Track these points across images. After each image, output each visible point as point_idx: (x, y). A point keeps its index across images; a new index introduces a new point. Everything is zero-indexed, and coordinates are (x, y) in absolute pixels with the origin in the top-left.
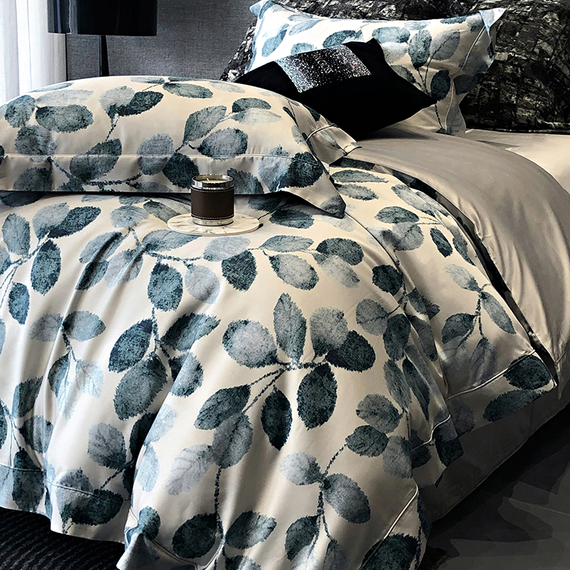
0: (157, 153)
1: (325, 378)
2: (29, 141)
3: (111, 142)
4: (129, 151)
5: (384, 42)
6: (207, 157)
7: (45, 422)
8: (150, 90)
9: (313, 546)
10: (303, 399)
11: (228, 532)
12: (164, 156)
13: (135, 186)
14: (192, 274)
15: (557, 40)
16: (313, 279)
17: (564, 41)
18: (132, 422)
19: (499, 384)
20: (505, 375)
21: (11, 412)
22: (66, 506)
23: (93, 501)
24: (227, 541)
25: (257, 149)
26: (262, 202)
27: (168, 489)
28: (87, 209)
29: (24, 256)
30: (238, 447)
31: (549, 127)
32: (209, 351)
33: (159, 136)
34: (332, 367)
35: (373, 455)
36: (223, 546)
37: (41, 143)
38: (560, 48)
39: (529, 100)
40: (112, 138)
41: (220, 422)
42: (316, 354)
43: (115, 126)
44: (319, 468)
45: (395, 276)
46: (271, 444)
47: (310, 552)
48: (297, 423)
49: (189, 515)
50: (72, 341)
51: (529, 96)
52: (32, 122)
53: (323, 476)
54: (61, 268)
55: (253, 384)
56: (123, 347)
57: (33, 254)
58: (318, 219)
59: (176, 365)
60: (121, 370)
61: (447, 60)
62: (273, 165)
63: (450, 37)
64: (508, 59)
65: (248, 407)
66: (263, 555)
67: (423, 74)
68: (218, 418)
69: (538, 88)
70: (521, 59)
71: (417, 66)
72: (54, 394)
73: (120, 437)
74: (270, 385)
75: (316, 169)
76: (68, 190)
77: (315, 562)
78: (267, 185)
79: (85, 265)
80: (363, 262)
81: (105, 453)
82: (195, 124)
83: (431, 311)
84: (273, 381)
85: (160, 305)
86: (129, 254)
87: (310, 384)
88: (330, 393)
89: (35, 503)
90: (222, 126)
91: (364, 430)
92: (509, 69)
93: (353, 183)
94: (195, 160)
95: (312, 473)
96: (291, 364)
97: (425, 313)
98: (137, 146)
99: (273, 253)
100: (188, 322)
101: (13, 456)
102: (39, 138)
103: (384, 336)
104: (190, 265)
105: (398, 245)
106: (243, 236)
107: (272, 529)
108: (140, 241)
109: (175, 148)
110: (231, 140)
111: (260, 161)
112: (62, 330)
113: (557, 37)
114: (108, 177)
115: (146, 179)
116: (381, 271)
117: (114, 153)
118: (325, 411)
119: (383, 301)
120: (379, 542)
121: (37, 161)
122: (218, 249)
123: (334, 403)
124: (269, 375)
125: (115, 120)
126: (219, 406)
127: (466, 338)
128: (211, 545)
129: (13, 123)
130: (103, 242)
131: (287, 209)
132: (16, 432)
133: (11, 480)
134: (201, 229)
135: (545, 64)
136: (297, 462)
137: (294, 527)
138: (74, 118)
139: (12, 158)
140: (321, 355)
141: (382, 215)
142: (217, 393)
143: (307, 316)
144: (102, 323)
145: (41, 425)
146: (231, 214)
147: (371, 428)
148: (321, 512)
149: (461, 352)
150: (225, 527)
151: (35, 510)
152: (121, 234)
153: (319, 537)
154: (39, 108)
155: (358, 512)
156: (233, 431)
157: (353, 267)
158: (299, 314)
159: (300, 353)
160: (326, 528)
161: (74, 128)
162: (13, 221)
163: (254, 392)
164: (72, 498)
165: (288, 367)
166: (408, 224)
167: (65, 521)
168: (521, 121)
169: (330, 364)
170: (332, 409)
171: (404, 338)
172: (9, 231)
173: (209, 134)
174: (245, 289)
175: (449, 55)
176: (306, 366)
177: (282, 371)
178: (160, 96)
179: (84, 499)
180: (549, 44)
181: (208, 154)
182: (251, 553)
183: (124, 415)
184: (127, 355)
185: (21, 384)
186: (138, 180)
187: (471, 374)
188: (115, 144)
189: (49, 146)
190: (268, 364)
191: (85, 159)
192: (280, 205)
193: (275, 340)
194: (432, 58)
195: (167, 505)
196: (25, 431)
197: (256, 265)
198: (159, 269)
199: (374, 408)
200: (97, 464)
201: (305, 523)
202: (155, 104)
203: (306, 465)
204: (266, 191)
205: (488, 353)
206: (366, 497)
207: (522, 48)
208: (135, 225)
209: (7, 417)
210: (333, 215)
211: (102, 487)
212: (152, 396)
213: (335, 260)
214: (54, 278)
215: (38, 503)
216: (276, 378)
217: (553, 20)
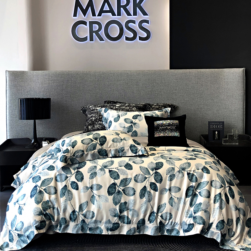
1: (231, 189)
7: (169, 213)
10: (230, 194)
16: (218, 169)
23: (188, 227)
24: (227, 225)
29: (150, 175)
30: (223, 205)
48: (230, 199)
50: (172, 193)
53: (238, 208)
54: (163, 177)
55: (221, 192)
57: (153, 175)
65: (222, 197)
91: (240, 198)
99: (209, 166)
108: (179, 168)
112: (169, 191)
120: (247, 220)
123: (234, 193)
124: (223, 190)
137: (236, 220)
140: (228, 184)
142: (215, 196)
144: (179, 188)
148: (240, 216)
152: (173, 167)
153: (241, 221)
155: (244, 214)
156: (221, 202)
158: (221, 176)
159: (225, 184)
169: (230, 186)
172: (143, 170)
174: (209, 174)
176: (228, 187)
190: (222, 187)
193: (221, 182)
197: (208, 168)
201: (238, 218)
203: (235, 207)
206: (245, 211)
208: (174, 164)
214: (161, 180)
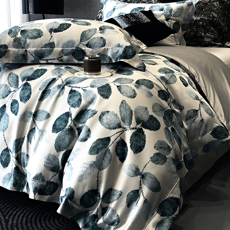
0: (69, 47)
1: (141, 134)
2: (17, 43)
3: (51, 43)
4: (58, 46)
5: (154, 11)
6: (89, 49)
7: (26, 155)
8: (66, 23)
9: (138, 202)
10: (132, 142)
11: (103, 197)
12: (72, 48)
13: (60, 61)
14: (85, 93)
15: (219, 12)
16: (135, 94)
17: (221, 12)
18: (62, 153)
19: (208, 137)
20: (211, 134)
21: (12, 151)
22: (35, 188)
23: (46, 186)
24: (102, 201)
25: (110, 44)
26: (112, 66)
27: (77, 179)
28: (42, 69)
29: (17, 88)
30: (106, 162)
31: (217, 45)
32: (93, 123)
33: (70, 40)
34: (144, 129)
35: (161, 164)
36: (100, 203)
37: (23, 44)
38: (220, 15)
39: (209, 35)
40: (51, 41)
41: (98, 152)
42: (137, 124)
43: (52, 37)
44: (139, 170)
45: (167, 94)
46: (119, 161)
47: (136, 204)
48: (130, 152)
49: (86, 190)
50: (37, 122)
51: (208, 33)
52: (19, 35)
53: (141, 173)
54: (32, 93)
55: (111, 136)
56: (58, 123)
57: (20, 88)
58: (135, 72)
59: (80, 130)
60: (57, 132)
61: (179, 17)
62: (116, 51)
63: (180, 9)
64: (201, 19)
65: (110, 146)
66: (117, 206)
67: (169, 23)
68: (97, 150)
69: (212, 30)
70: (205, 19)
71: (167, 20)
72: (30, 143)
73: (57, 159)
74: (118, 137)
75: (134, 52)
76: (34, 63)
77: (139, 208)
78: (114, 59)
79: (41, 91)
80: (154, 88)
81: (51, 166)
82: (85, 35)
83: (181, 108)
84: (120, 135)
85: (72, 106)
86: (59, 86)
87: (135, 136)
88: (143, 139)
89: (22, 188)
90: (95, 36)
91: (157, 154)
92: (201, 23)
93: (147, 59)
94: (85, 49)
95: (137, 172)
96: (127, 128)
97: (179, 109)
98: (61, 45)
99: (118, 84)
100: (84, 112)
101: (13, 169)
102: (22, 42)
103: (163, 117)
104: (84, 90)
105: (167, 82)
106: (105, 78)
107: (120, 195)
108: (64, 81)
109: (77, 45)
110: (99, 41)
111: (111, 49)
112: (32, 117)
113: (219, 11)
114: (50, 57)
115: (65, 58)
116: (161, 93)
117: (52, 47)
118: (141, 147)
119: (162, 104)
120: (164, 200)
121: (21, 51)
122: (95, 83)
123: (145, 143)
124: (118, 132)
125: (52, 34)
126: (98, 146)
127: (195, 119)
128: (95, 202)
129: (11, 36)
130: (49, 82)
131: (122, 69)
132: (14, 159)
133: (12, 179)
134: (88, 76)
135: (214, 21)
136: (130, 167)
137: (130, 194)
138: (36, 34)
139: (11, 50)
140: (139, 124)
141: (160, 71)
142: (97, 140)
143: (133, 109)
144: (49, 114)
145: (24, 156)
146: (100, 70)
147: (160, 154)
148: (141, 188)
149: (193, 125)
150: (101, 194)
151: (22, 191)
152: (56, 78)
153: (140, 198)
154: (21, 30)
155: (156, 188)
156: (104, 155)
157: (150, 90)
158: (129, 108)
159: (130, 124)
160: (143, 194)
161: (36, 38)
162: (12, 75)
163: (112, 139)
164: (37, 185)
165: (126, 129)
166: (171, 74)
167: (35, 194)
168: (206, 43)
169: (143, 128)
170: (144, 146)
171: (171, 119)
172: (10, 79)
173: (90, 39)
174: (107, 98)
175: (179, 16)
176: (133, 129)
177: (123, 131)
178: (70, 25)
179: (43, 185)
180: (216, 13)
181: (90, 47)
182: (112, 205)
183: (59, 150)
184: (59, 126)
185: (16, 140)
186: (62, 58)
187: (197, 133)
188: (52, 44)
189: (26, 45)
190: (118, 128)
191: (40, 50)
192: (119, 67)
193: (120, 118)
194: (173, 17)
195: (77, 186)
196: (18, 159)
197: (111, 89)
198: (72, 92)
199: (161, 145)
200: (48, 170)
201: (134, 192)
202: (68, 28)
203: (134, 169)
204: (114, 61)
205: (204, 125)
206: (159, 182)
207: (206, 15)
208: (62, 75)
209: (10, 153)
210: (141, 70)
211: (50, 180)
212: (70, 142)
213: (143, 87)
214: (29, 97)
215: (23, 188)
216: (121, 134)
217: (217, 4)
